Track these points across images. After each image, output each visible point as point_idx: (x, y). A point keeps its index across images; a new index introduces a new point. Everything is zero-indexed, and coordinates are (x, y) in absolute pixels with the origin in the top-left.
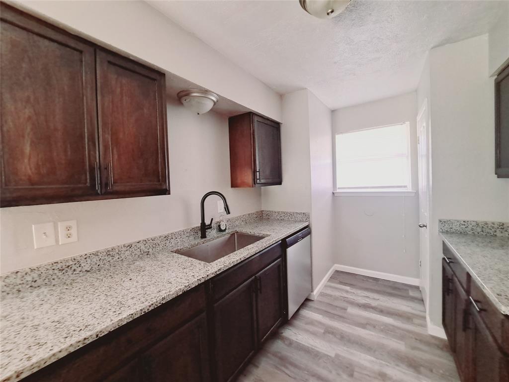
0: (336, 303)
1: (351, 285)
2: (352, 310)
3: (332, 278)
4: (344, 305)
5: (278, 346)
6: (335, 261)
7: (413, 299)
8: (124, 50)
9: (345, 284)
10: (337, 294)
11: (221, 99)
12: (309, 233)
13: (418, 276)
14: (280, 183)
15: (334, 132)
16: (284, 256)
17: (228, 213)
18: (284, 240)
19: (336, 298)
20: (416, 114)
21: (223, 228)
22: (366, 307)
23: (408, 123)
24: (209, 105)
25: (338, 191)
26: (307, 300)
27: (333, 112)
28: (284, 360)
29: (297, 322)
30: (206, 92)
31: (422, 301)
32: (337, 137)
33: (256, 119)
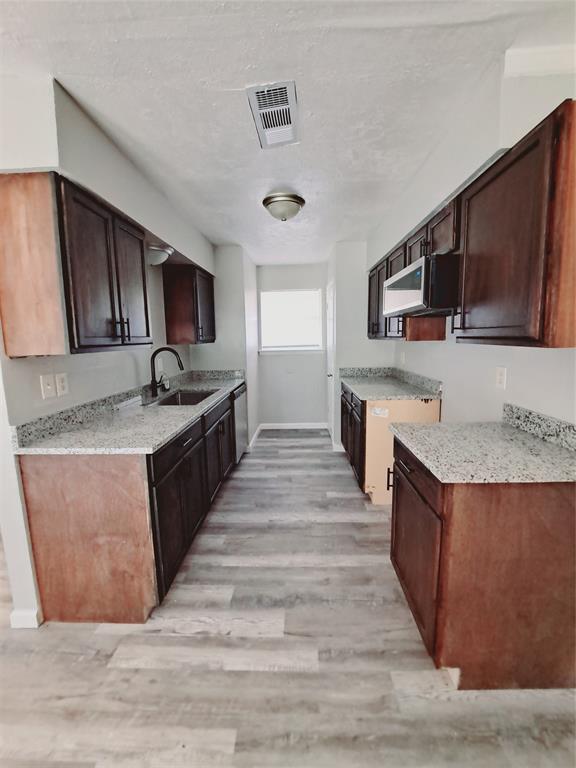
0: (269, 450)
1: (277, 437)
2: (281, 452)
3: (260, 436)
4: (276, 450)
5: (231, 483)
6: (260, 422)
7: (324, 436)
8: (115, 206)
9: (273, 437)
10: (269, 444)
11: (176, 252)
12: (245, 390)
13: (326, 420)
14: (213, 341)
15: (259, 289)
16: (232, 407)
17: (182, 368)
18: (232, 393)
19: (268, 447)
20: (326, 283)
21: (167, 387)
22: (292, 447)
23: (320, 290)
24: (164, 258)
25: (263, 349)
26: (245, 453)
27: (258, 267)
28: (239, 489)
29: (242, 468)
30: (164, 246)
31: (330, 436)
32: (262, 294)
33: (198, 272)
